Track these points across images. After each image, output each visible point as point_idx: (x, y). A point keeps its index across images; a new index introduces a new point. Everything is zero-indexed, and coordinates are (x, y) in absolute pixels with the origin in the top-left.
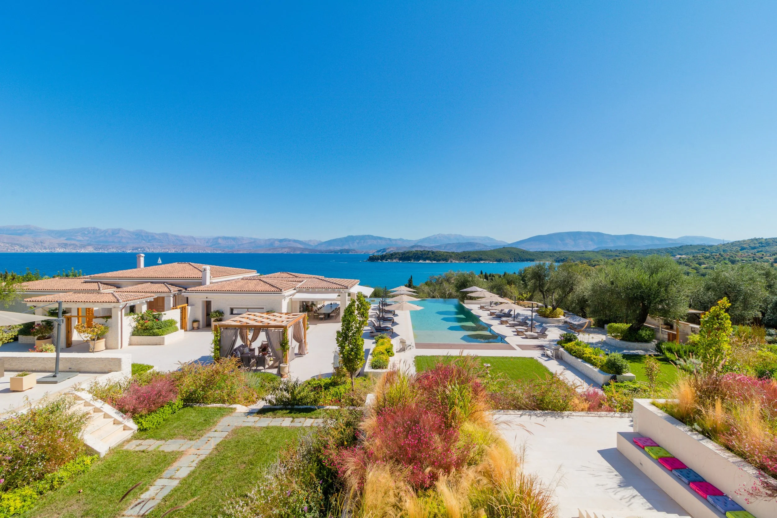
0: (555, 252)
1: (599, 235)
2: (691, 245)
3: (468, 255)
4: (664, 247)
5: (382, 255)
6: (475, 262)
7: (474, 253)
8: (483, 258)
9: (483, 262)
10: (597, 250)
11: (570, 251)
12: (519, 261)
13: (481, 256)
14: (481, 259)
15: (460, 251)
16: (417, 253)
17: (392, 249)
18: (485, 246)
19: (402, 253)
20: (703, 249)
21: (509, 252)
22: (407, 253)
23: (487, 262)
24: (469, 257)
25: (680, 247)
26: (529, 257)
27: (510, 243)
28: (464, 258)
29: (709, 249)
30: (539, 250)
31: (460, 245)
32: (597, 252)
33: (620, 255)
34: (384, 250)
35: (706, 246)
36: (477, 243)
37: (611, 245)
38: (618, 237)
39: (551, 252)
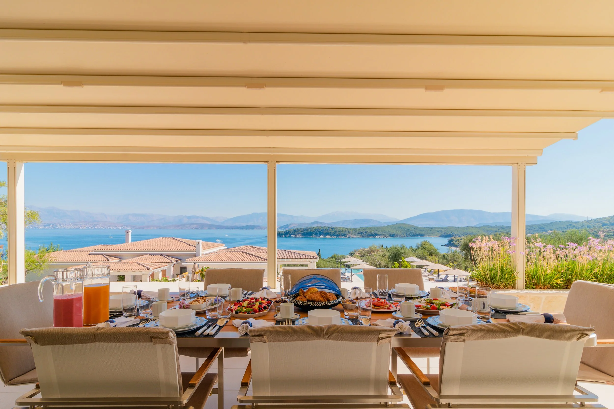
0: (442, 228)
1: (480, 212)
2: (560, 222)
3: (364, 231)
4: (537, 223)
5: (286, 231)
6: (371, 237)
7: (370, 228)
8: (378, 233)
9: (378, 237)
10: (478, 226)
11: (455, 227)
12: (410, 236)
13: (376, 232)
14: (376, 235)
15: (357, 226)
16: (318, 229)
17: (294, 225)
18: (380, 222)
19: (304, 229)
20: (570, 225)
21: (401, 228)
22: (309, 229)
23: (382, 237)
24: (366, 232)
25: (551, 223)
26: (420, 232)
27: (401, 219)
28: (361, 233)
29: (575, 225)
30: (427, 226)
31: (356, 222)
32: (479, 228)
33: (499, 230)
34: (287, 226)
35: (573, 223)
36: (371, 220)
37: (490, 222)
38: (496, 215)
39: (439, 228)
